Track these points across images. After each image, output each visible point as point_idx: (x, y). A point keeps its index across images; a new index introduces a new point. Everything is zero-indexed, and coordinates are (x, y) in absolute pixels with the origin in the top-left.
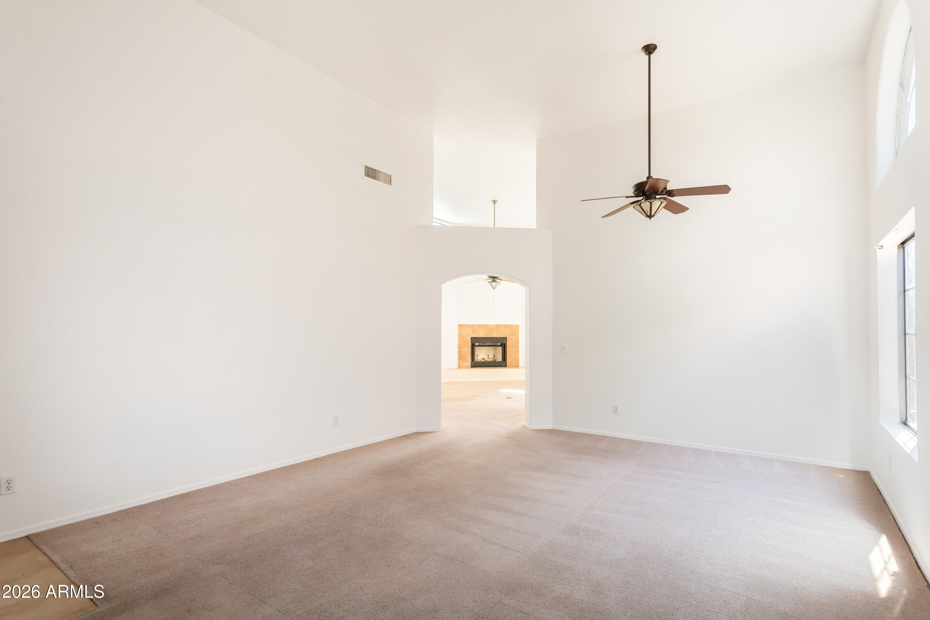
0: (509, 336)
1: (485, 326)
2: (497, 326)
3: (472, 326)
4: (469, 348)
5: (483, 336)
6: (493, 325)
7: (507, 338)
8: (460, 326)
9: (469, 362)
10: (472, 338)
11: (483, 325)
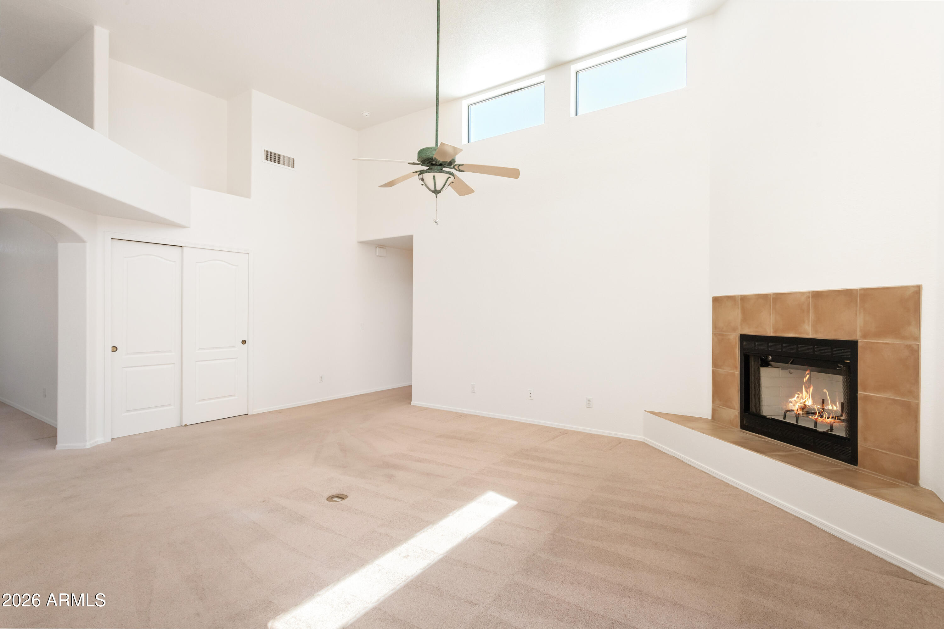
0: (865, 336)
1: (779, 298)
2: (817, 295)
3: (744, 299)
4: (736, 368)
5: (769, 332)
6: (802, 293)
7: (859, 344)
8: (717, 300)
9: (734, 409)
10: (743, 338)
11: (770, 294)
